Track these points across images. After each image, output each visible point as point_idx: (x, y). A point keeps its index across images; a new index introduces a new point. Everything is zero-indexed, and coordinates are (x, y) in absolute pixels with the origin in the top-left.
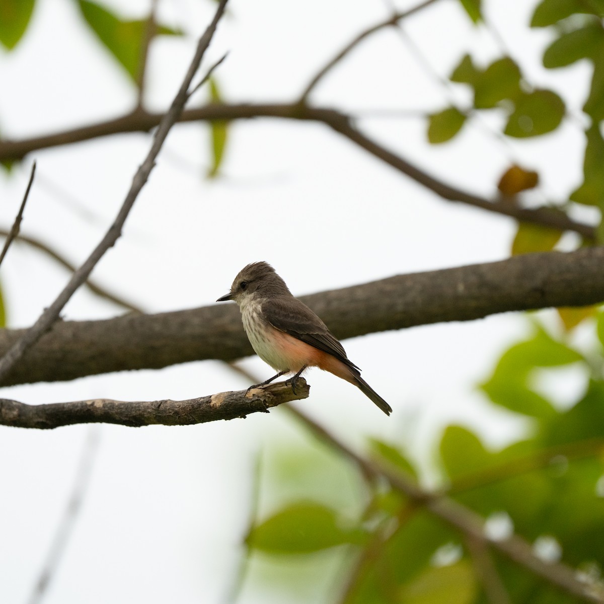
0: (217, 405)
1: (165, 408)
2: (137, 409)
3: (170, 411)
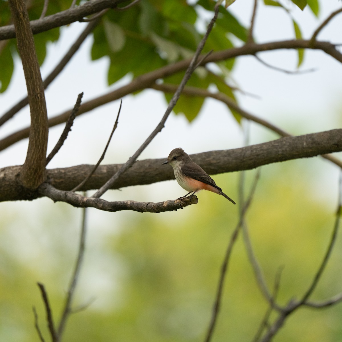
1: (149, 206)
2: (141, 205)
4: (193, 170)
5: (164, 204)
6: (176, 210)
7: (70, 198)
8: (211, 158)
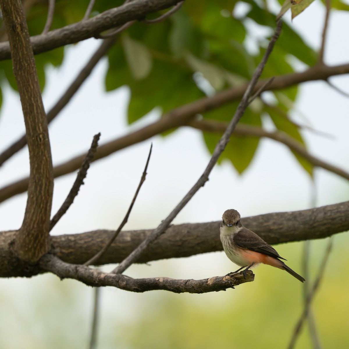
0: (210, 283)
1: (189, 284)
2: (177, 284)
3: (191, 286)
4: (248, 240)
5: (209, 282)
6: (225, 290)
7: (82, 274)
8: (271, 223)
